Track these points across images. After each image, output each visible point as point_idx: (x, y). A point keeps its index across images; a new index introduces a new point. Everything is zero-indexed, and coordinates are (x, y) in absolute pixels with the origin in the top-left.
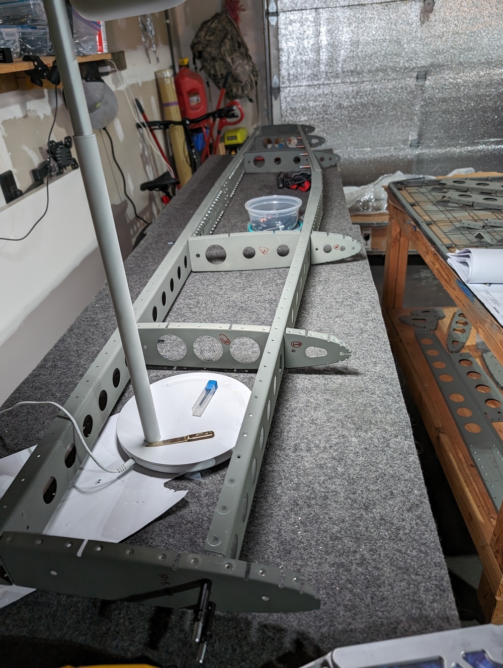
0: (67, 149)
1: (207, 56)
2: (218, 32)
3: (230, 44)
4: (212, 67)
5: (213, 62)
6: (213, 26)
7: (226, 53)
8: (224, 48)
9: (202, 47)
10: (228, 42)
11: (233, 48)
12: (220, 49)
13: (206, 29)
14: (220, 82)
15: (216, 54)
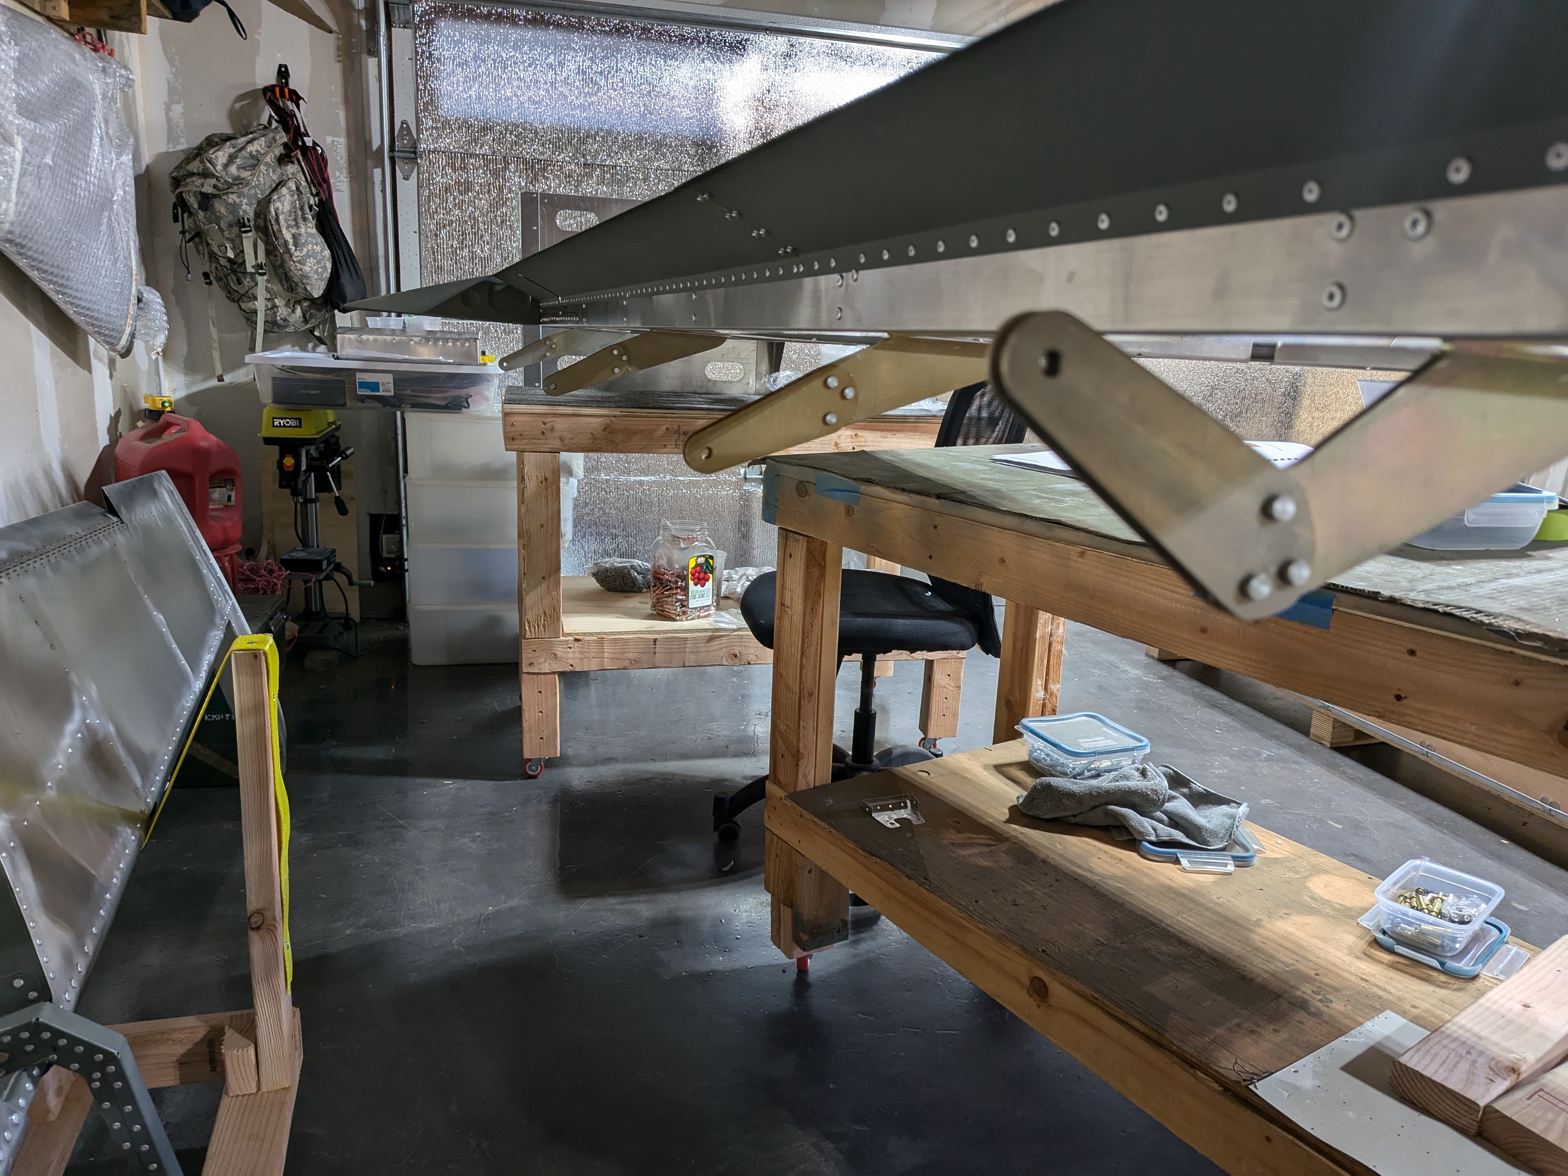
1: (223, 211)
2: (263, 168)
3: (293, 202)
4: (232, 241)
5: (235, 230)
6: (252, 148)
7: (281, 218)
8: (278, 204)
9: (215, 187)
10: (288, 196)
11: (300, 213)
12: (263, 206)
13: (232, 150)
14: (247, 281)
15: (251, 215)
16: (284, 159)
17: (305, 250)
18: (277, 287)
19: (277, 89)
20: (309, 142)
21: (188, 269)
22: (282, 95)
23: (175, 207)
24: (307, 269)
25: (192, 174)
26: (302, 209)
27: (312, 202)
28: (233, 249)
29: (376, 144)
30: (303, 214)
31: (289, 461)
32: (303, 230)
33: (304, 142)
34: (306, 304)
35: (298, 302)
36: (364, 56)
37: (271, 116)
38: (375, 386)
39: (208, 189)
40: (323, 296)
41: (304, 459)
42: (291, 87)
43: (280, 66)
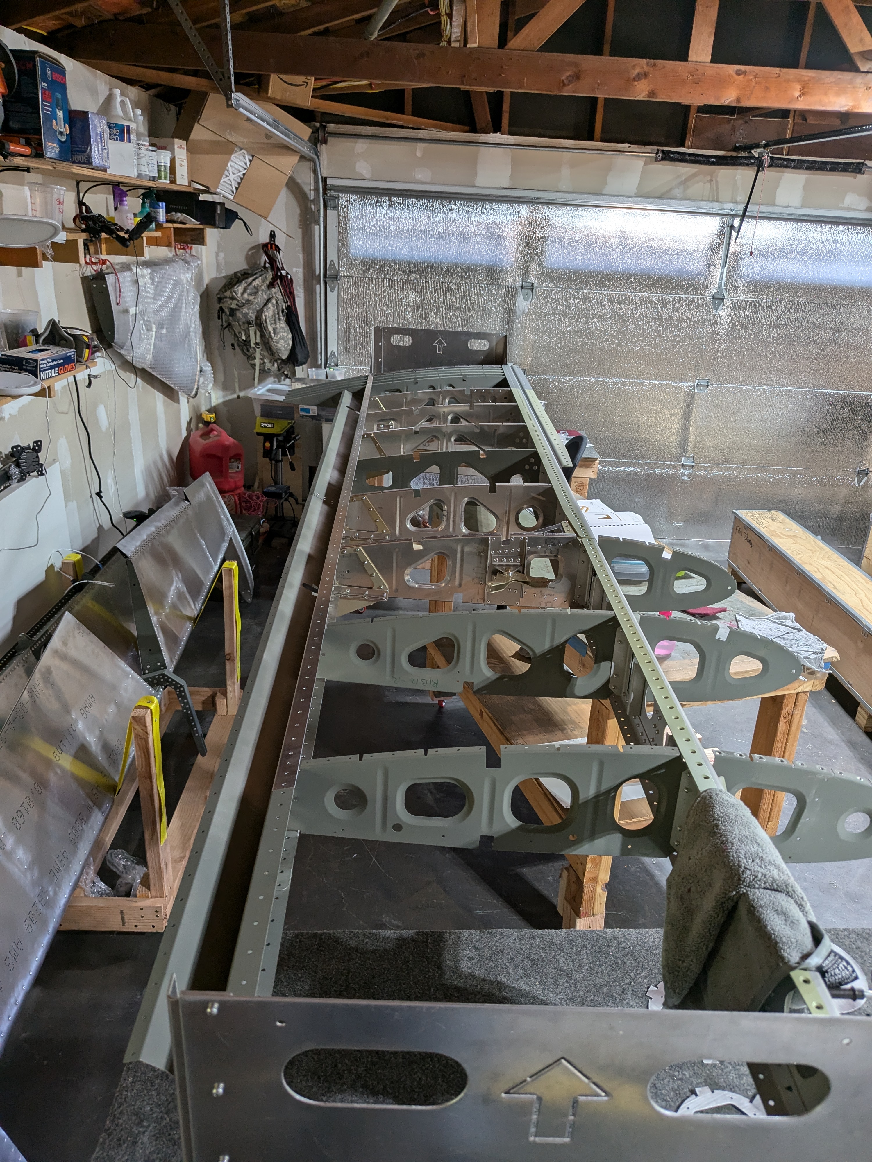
0: (34, 453)
1: (241, 316)
2: (260, 293)
3: (274, 311)
4: (245, 330)
5: (246, 325)
6: (255, 283)
7: (268, 320)
8: (267, 314)
9: (237, 305)
10: (272, 308)
11: (277, 316)
12: (259, 314)
13: (246, 285)
14: (251, 350)
15: (254, 318)
16: (271, 285)
17: (279, 336)
18: (265, 354)
19: (269, 246)
20: (284, 273)
21: (224, 343)
22: (271, 248)
23: (219, 312)
24: (279, 345)
25: (226, 297)
26: (278, 314)
27: (284, 307)
28: (245, 335)
29: (317, 273)
30: (279, 316)
31: (268, 444)
32: (278, 326)
33: (281, 273)
34: (279, 362)
35: (276, 361)
36: (313, 225)
37: (265, 261)
38: (308, 411)
39: (234, 306)
40: (288, 357)
41: (275, 443)
42: (276, 243)
43: (271, 231)
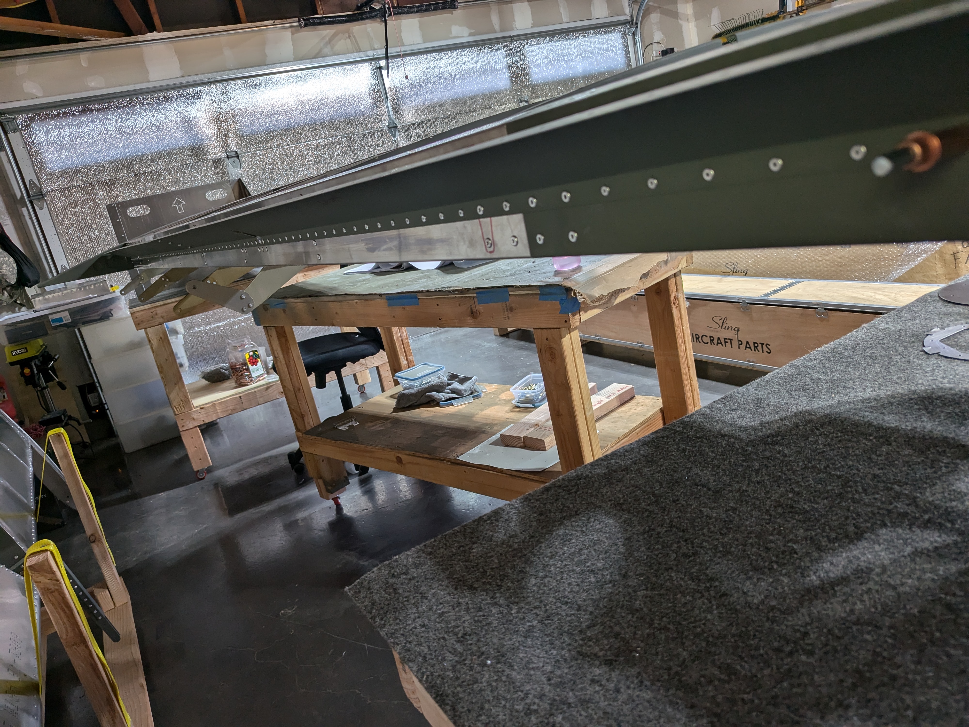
24: (4, 271)
29: (19, 195)
31: (27, 371)
34: (9, 289)
35: (4, 289)
38: (60, 320)
40: (17, 282)
41: (34, 367)
